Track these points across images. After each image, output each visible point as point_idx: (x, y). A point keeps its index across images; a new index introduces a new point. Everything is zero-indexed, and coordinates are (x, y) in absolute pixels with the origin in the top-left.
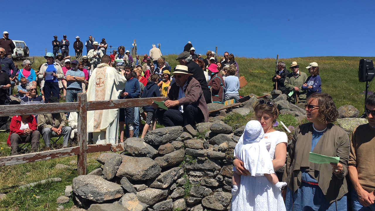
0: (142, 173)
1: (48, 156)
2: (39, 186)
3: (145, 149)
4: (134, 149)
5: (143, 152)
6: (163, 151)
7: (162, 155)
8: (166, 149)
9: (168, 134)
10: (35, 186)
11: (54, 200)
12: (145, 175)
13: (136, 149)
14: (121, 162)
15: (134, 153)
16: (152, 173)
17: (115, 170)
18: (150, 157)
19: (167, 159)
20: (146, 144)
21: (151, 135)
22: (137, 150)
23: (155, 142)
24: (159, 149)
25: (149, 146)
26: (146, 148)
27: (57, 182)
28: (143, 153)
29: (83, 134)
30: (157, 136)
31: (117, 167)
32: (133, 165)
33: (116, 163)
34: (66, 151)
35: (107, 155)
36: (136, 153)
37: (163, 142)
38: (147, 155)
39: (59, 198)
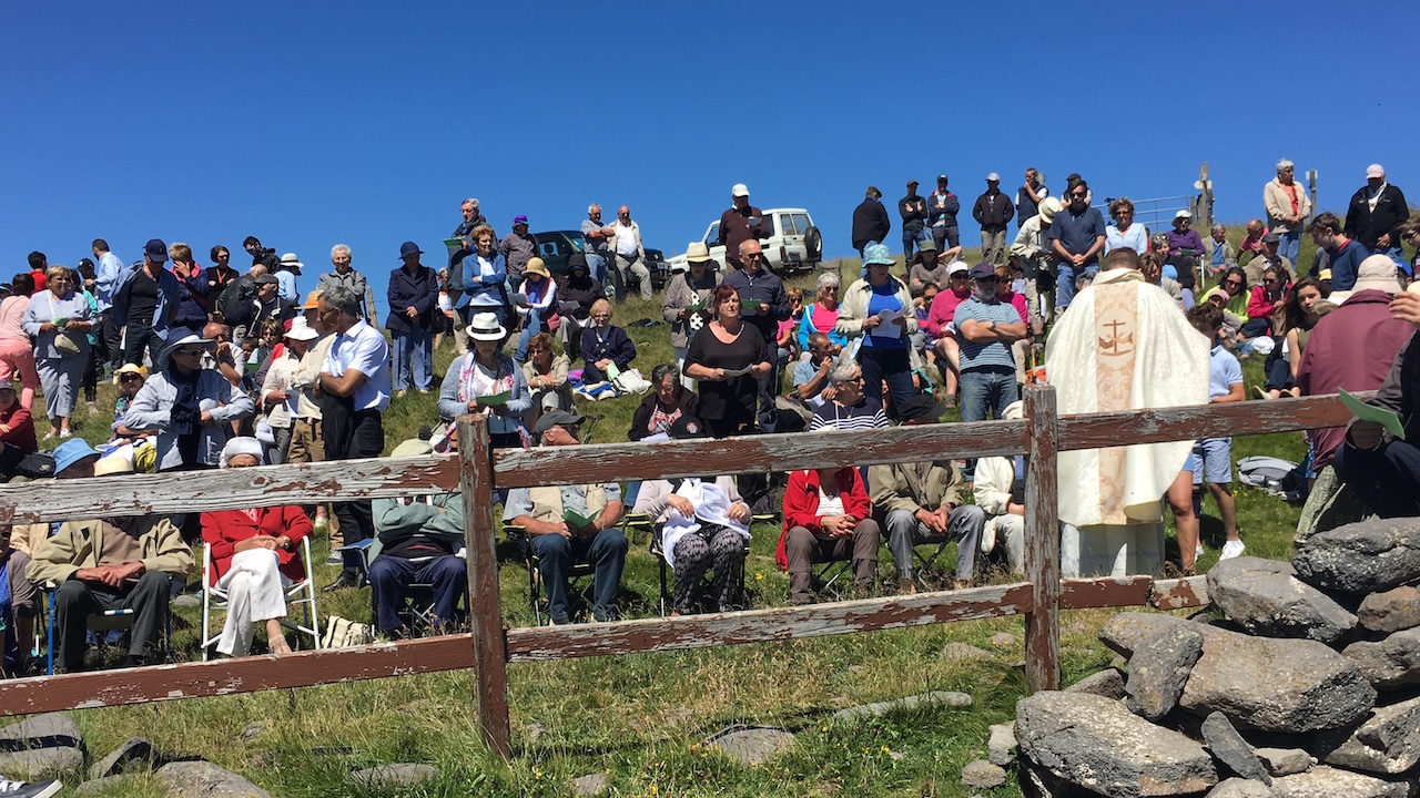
0: (1292, 705)
1: (925, 614)
2: (898, 716)
3: (1300, 607)
4: (1250, 605)
5: (1289, 617)
6: (1382, 620)
7: (1380, 635)
8: (1393, 612)
9: (1400, 549)
10: (887, 716)
11: (953, 774)
12: (1304, 713)
13: (1261, 604)
14: (1201, 654)
15: (1252, 620)
16: (1336, 707)
17: (1177, 680)
18: (1324, 641)
19: (1403, 653)
20: (1304, 586)
21: (1324, 552)
22: (1264, 609)
23: (1342, 577)
24: (1362, 607)
25: (1317, 594)
26: (1303, 602)
27: (958, 708)
28: (1293, 623)
29: (1046, 537)
30: (1352, 555)
31: (1185, 670)
32: (1251, 667)
33: (1179, 653)
34: (987, 599)
35: (1140, 623)
36: (1261, 619)
37: (1381, 581)
38: (1311, 632)
39: (972, 769)
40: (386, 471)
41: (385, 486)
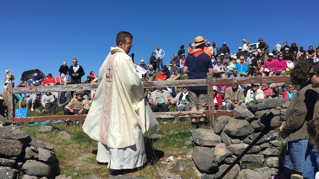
0: (236, 131)
4: (237, 113)
5: (242, 115)
6: (257, 116)
7: (257, 119)
8: (259, 115)
9: (263, 103)
13: (238, 113)
14: (228, 122)
15: (237, 116)
18: (247, 120)
19: (259, 122)
22: (239, 114)
23: (252, 108)
24: (255, 113)
25: (249, 111)
26: (245, 113)
28: (243, 117)
29: (211, 102)
30: (254, 104)
31: (224, 125)
33: (223, 122)
34: (199, 113)
36: (238, 116)
37: (259, 109)
38: (246, 118)
39: (186, 142)
40: (90, 86)
41: (90, 88)
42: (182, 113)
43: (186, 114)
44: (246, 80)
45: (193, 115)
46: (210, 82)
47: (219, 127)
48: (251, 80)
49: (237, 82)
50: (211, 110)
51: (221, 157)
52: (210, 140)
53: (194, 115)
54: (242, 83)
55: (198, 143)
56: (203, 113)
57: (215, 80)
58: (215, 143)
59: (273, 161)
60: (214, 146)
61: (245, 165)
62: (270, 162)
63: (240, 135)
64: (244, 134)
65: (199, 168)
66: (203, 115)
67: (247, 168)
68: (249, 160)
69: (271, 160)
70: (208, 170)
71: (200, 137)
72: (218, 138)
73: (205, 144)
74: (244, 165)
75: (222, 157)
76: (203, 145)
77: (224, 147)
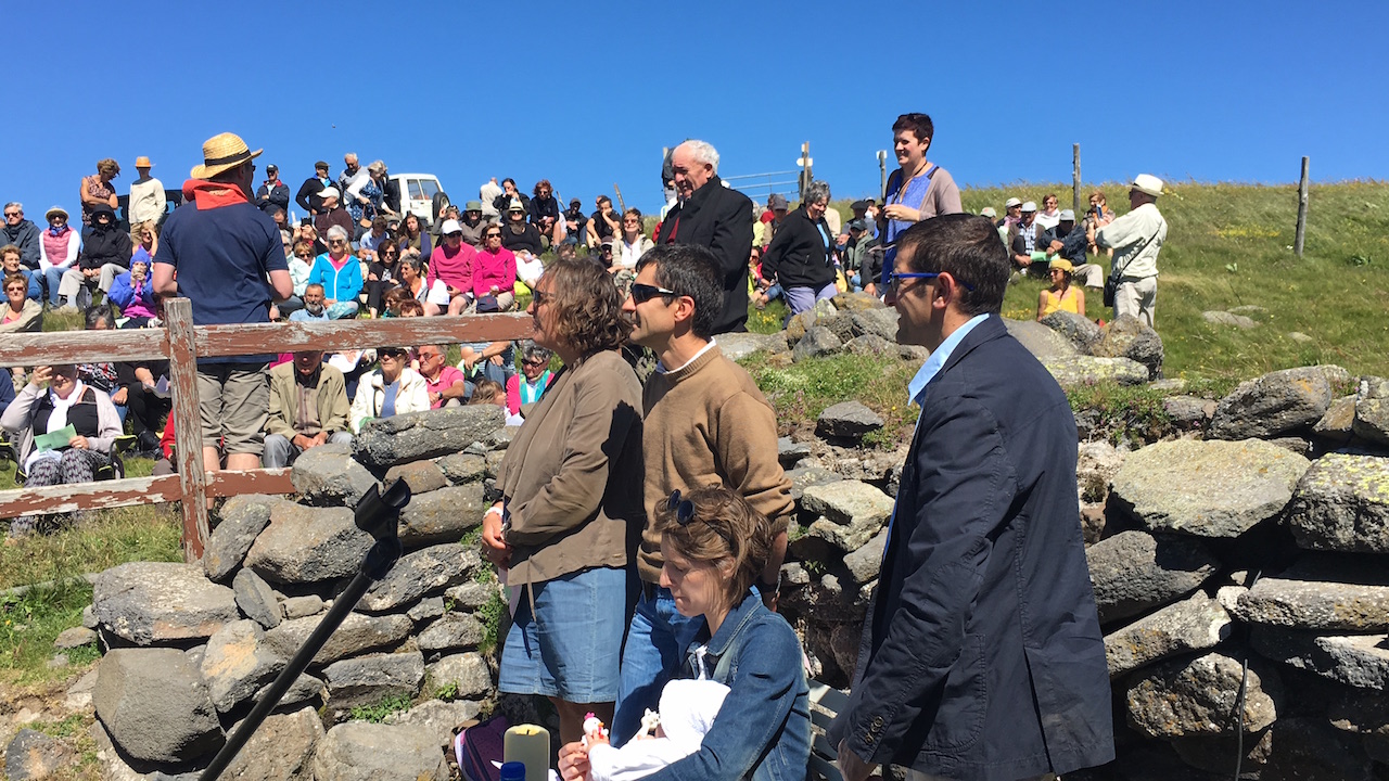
0: (304, 558)
1: (65, 503)
3: (341, 480)
4: (308, 481)
5: (332, 489)
9: (418, 430)
12: (314, 564)
13: (315, 481)
14: (269, 522)
15: (309, 493)
16: (339, 559)
17: (239, 545)
18: (352, 508)
21: (370, 434)
22: (316, 484)
23: (373, 454)
24: (387, 477)
26: (342, 475)
28: (333, 494)
29: (188, 431)
30: (381, 435)
31: (249, 537)
32: (294, 531)
33: (243, 522)
34: (131, 488)
36: (313, 492)
37: (400, 456)
38: (346, 500)
39: (65, 632)
42: (40, 494)
43: (65, 499)
44: (348, 332)
45: (97, 501)
46: (181, 341)
47: (226, 548)
48: (370, 334)
49: (309, 343)
50: (188, 471)
51: (234, 687)
52: (186, 614)
53: (103, 500)
54: (331, 344)
55: (125, 631)
56: (151, 490)
57: (206, 332)
58: (208, 622)
59: (458, 670)
60: (204, 640)
61: (344, 703)
62: (446, 676)
63: (320, 575)
64: (342, 571)
65: (129, 750)
66: (148, 497)
67: (352, 717)
68: (361, 683)
69: (452, 668)
70: (174, 754)
71: (133, 601)
72: (224, 598)
73: (157, 636)
74: (338, 705)
75: (238, 686)
76: (147, 642)
77: (250, 637)
